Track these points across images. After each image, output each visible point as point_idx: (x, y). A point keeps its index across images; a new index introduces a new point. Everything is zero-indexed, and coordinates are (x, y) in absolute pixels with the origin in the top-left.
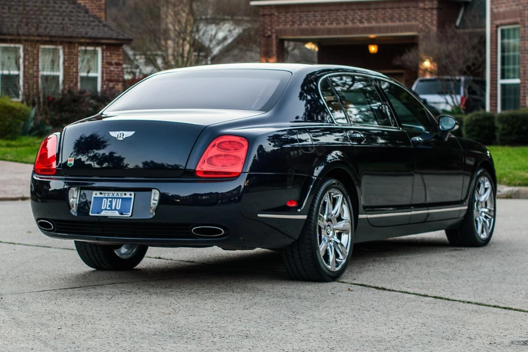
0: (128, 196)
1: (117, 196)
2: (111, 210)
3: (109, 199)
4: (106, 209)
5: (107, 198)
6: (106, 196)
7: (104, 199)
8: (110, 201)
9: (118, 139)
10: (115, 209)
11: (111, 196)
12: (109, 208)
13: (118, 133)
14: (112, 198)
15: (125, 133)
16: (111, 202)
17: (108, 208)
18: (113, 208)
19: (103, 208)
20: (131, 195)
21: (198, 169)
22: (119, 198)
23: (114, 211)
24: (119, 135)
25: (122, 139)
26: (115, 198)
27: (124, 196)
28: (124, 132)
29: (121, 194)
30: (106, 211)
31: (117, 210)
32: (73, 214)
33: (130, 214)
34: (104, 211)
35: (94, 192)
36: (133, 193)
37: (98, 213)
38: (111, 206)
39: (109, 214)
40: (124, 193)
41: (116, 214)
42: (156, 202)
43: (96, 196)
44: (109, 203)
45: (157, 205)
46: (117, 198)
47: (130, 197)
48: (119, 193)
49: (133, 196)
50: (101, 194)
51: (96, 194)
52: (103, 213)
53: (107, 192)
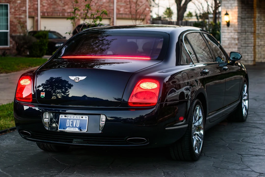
1: (77, 118)
2: (73, 127)
3: (71, 120)
4: (69, 127)
5: (70, 119)
7: (68, 120)
8: (72, 121)
9: (76, 81)
10: (76, 127)
11: (72, 118)
12: (72, 126)
13: (75, 77)
14: (73, 119)
15: (80, 77)
17: (70, 126)
18: (74, 126)
19: (67, 126)
20: (86, 118)
21: (129, 101)
22: (78, 120)
23: (75, 128)
24: (76, 79)
25: (78, 81)
26: (75, 119)
27: (81, 118)
29: (79, 117)
30: (69, 128)
31: (77, 127)
32: (47, 129)
33: (86, 130)
34: (68, 128)
36: (87, 117)
37: (64, 129)
38: (72, 124)
39: (71, 129)
40: (81, 116)
41: (77, 130)
42: (104, 123)
43: (62, 118)
45: (104, 124)
46: (77, 120)
47: (85, 119)
49: (87, 119)
50: (65, 116)
51: (62, 117)
53: (70, 115)
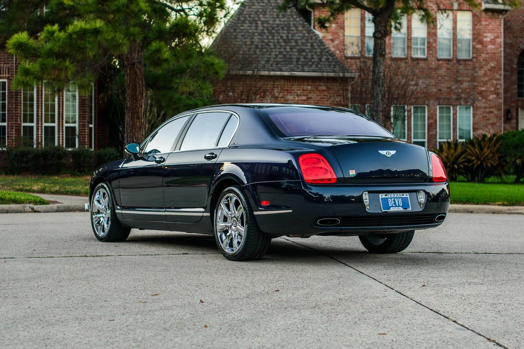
0: (405, 196)
1: (397, 196)
2: (396, 206)
3: (392, 199)
4: (392, 206)
5: (391, 198)
6: (390, 197)
7: (389, 199)
9: (388, 156)
10: (399, 206)
11: (393, 197)
13: (385, 152)
16: (394, 201)
19: (390, 206)
22: (399, 198)
24: (387, 153)
25: (390, 156)
26: (396, 198)
27: (402, 196)
28: (390, 151)
29: (400, 195)
32: (368, 211)
33: (411, 209)
35: (380, 195)
36: (407, 194)
37: (388, 209)
38: (395, 203)
39: (396, 209)
40: (402, 194)
41: (401, 209)
43: (382, 197)
44: (393, 202)
45: (424, 201)
46: (398, 198)
48: (398, 194)
49: (408, 196)
50: (386, 195)
52: (392, 209)
53: (390, 194)
